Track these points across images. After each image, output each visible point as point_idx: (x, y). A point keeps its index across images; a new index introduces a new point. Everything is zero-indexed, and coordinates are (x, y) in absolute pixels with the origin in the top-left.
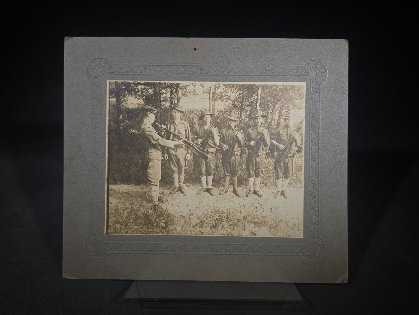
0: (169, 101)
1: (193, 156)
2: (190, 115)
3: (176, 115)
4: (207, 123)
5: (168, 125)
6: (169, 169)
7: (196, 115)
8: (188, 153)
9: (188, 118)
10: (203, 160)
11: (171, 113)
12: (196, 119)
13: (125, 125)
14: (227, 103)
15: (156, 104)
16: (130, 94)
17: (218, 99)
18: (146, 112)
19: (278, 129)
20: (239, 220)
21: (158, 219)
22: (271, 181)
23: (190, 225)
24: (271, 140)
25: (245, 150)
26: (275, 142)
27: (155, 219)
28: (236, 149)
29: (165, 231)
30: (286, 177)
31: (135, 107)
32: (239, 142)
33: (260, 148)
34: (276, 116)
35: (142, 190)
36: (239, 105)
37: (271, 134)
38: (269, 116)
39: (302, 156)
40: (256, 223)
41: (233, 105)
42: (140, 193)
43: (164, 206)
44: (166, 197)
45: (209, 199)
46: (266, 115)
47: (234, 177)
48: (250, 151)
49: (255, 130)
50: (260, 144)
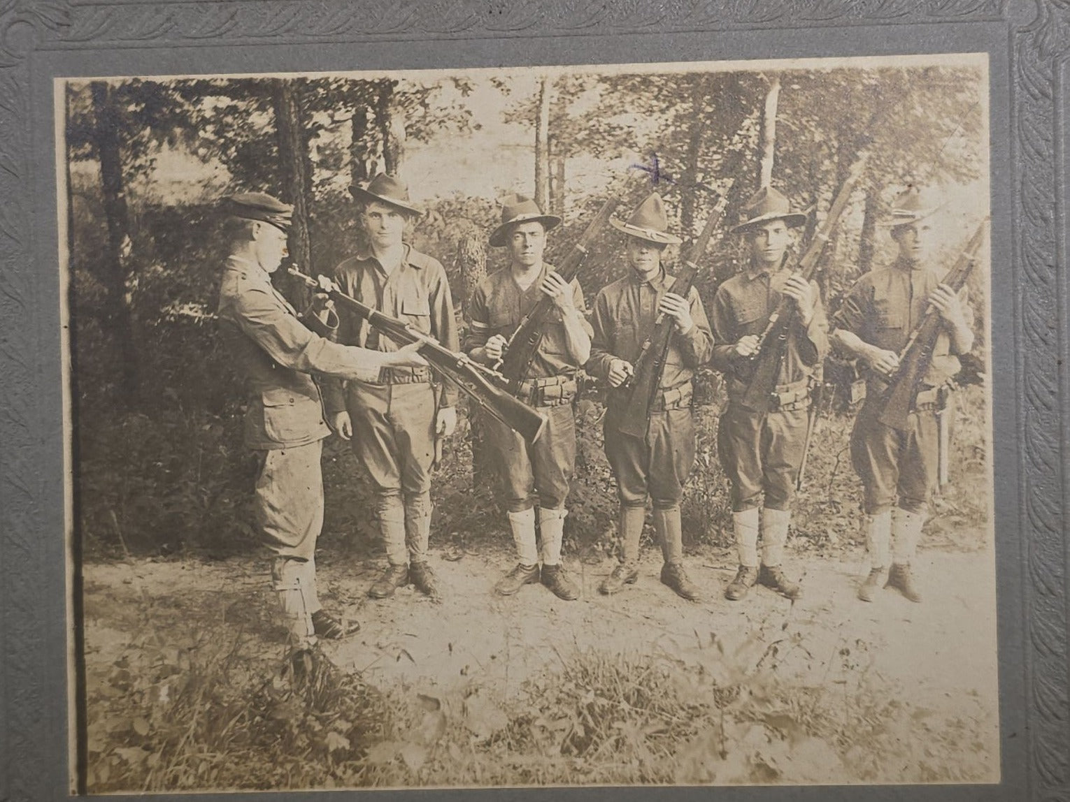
0: (346, 165)
1: (470, 417)
2: (446, 224)
3: (382, 228)
4: (529, 262)
5: (345, 277)
6: (360, 479)
7: (476, 227)
8: (444, 404)
9: (440, 238)
10: (518, 435)
11: (359, 220)
12: (477, 244)
13: (148, 283)
14: (621, 166)
15: (289, 181)
16: (166, 139)
17: (576, 147)
18: (240, 219)
19: (863, 277)
20: (694, 708)
21: (317, 718)
22: (843, 522)
23: (465, 740)
24: (831, 330)
25: (712, 379)
26: (851, 339)
27: (301, 715)
28: (670, 379)
29: (350, 772)
30: (910, 501)
31: (189, 196)
32: (681, 343)
33: (783, 369)
34: (855, 218)
35: (238, 586)
36: (676, 169)
37: (834, 303)
38: (821, 215)
39: (983, 401)
40: (776, 723)
41: (649, 170)
42: (227, 597)
43: (340, 656)
44: (349, 613)
45: (553, 617)
46: (805, 213)
47: (667, 507)
48: (738, 385)
49: (758, 283)
50: (782, 351)
